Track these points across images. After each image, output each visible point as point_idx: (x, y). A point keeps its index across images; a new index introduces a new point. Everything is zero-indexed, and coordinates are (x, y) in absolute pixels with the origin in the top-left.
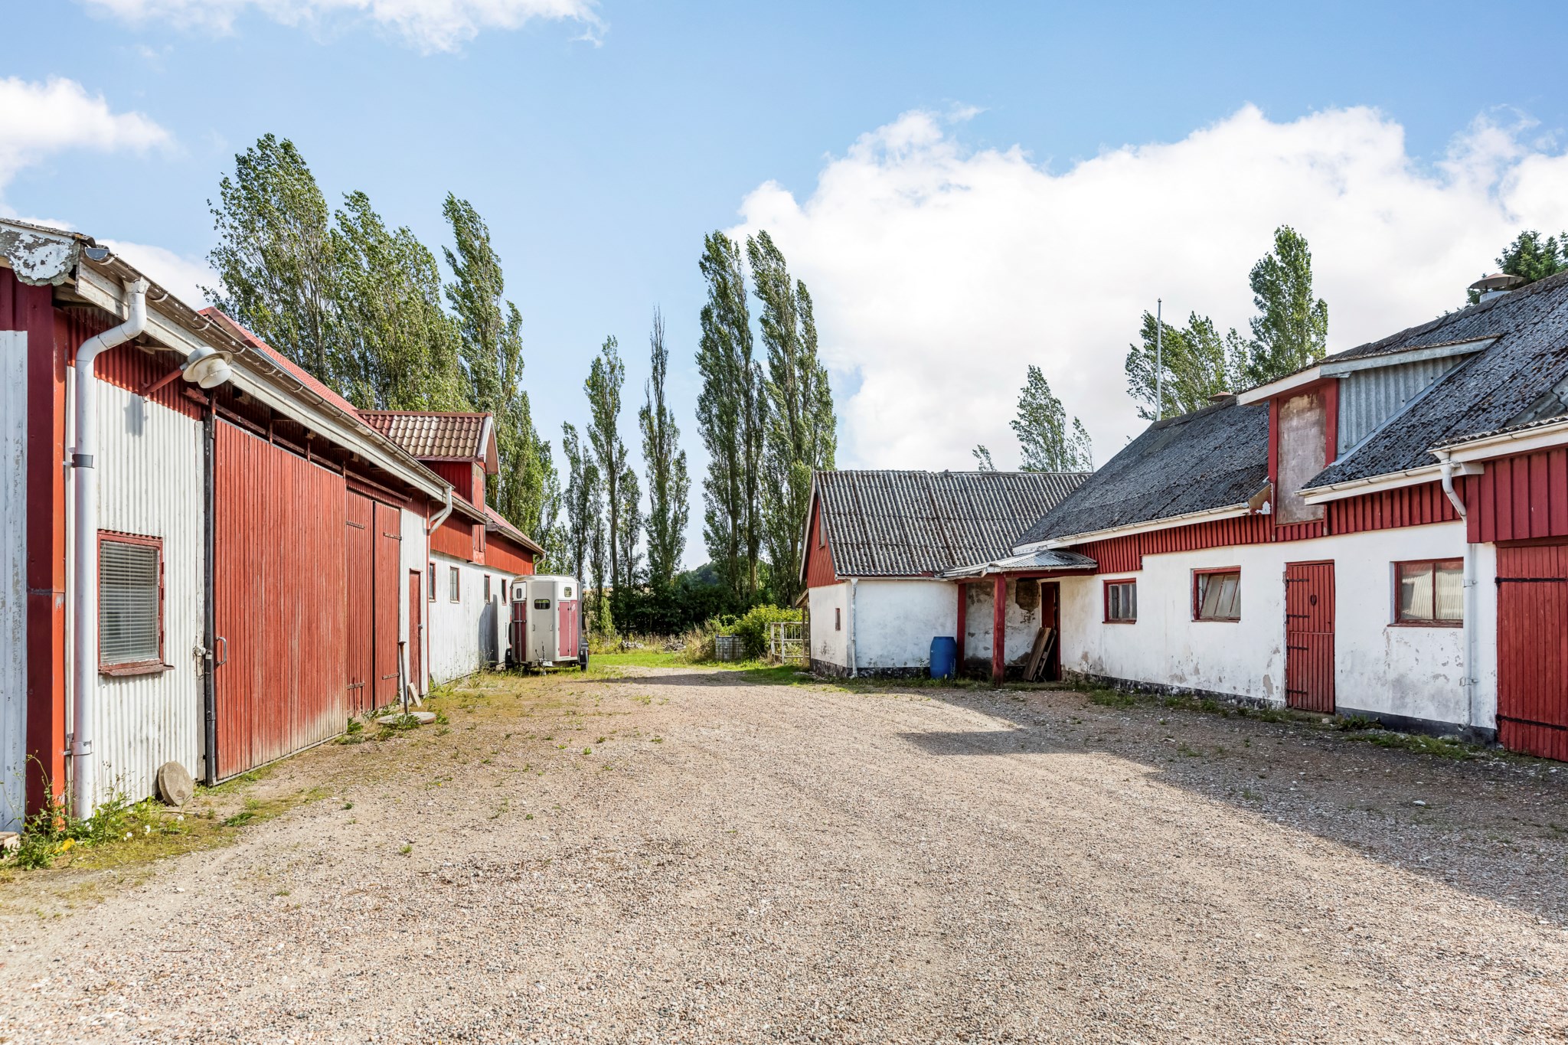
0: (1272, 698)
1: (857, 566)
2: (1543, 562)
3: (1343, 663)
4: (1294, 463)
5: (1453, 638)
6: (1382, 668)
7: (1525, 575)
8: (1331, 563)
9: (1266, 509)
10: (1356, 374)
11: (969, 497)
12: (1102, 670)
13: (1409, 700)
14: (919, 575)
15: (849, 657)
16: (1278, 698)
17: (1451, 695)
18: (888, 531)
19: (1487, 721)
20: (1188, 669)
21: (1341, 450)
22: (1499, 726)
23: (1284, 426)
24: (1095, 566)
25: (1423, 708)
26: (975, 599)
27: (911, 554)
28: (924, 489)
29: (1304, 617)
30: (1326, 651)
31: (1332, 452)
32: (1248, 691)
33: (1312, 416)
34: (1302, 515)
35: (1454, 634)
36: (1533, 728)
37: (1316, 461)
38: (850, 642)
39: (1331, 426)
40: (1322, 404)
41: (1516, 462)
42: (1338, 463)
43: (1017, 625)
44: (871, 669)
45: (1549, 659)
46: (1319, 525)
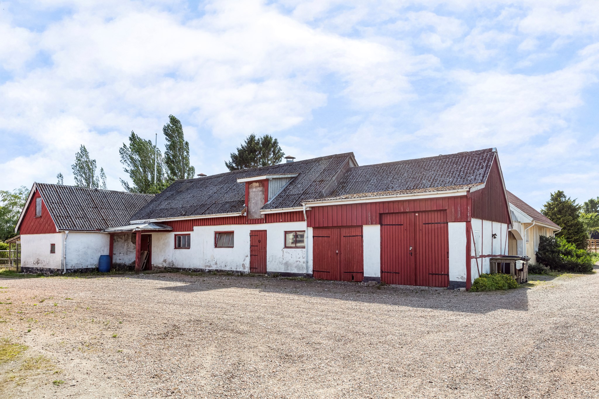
0: (245, 270)
1: (67, 226)
2: (325, 233)
3: (269, 259)
4: (254, 201)
5: (301, 251)
6: (281, 260)
7: (320, 236)
8: (266, 231)
9: (245, 214)
10: (273, 179)
11: (107, 200)
12: (173, 265)
13: (289, 268)
14: (95, 231)
15: (62, 264)
16: (247, 270)
17: (301, 266)
18: (77, 211)
19: (311, 272)
20: (212, 263)
21: (269, 200)
22: (313, 273)
23: (251, 190)
24: (172, 229)
25: (293, 270)
26: (116, 240)
27: (90, 222)
28: (88, 195)
29: (256, 246)
30: (264, 256)
31: (266, 200)
32: (236, 269)
33: (260, 189)
34: (256, 216)
35: (302, 250)
36: (322, 273)
37: (261, 201)
38: (63, 258)
39: (266, 192)
40: (263, 186)
41: (320, 208)
42: (269, 203)
43: (132, 250)
44: (72, 269)
45: (326, 256)
46: (262, 220)
